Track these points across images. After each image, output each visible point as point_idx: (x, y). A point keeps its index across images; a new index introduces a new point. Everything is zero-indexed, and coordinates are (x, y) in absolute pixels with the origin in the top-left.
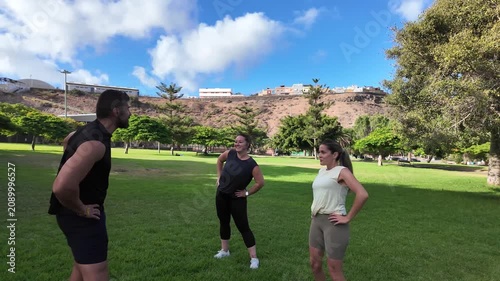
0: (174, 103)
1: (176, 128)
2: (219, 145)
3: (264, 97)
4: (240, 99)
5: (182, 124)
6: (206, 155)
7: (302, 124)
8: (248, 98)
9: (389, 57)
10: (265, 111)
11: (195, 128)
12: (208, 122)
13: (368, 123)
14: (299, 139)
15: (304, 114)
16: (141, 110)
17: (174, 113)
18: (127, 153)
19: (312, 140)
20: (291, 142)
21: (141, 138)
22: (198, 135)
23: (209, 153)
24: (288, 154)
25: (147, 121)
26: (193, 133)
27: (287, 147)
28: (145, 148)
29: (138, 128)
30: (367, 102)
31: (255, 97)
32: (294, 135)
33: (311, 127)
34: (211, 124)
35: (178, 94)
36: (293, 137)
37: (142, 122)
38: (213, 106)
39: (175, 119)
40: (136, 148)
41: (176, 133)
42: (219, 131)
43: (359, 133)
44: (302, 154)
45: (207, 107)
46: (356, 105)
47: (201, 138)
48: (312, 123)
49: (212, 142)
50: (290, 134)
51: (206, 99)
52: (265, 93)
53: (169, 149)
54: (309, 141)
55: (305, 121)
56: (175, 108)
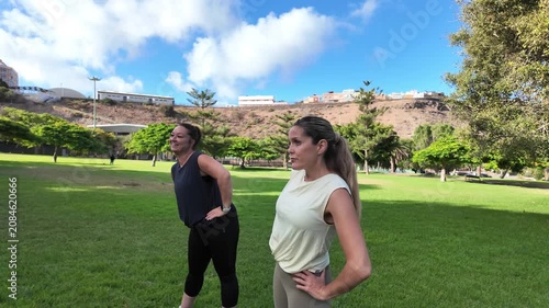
0: (206, 111)
1: (208, 138)
2: (257, 158)
3: (310, 105)
4: (283, 107)
5: (215, 133)
6: (243, 168)
7: (352, 134)
8: (292, 106)
9: (454, 43)
11: (231, 138)
12: (248, 132)
13: (430, 132)
15: (354, 122)
17: (206, 121)
18: (154, 165)
19: (363, 152)
22: (234, 146)
23: (247, 166)
26: (227, 144)
29: (165, 138)
30: (428, 109)
31: (300, 105)
33: (361, 137)
34: (251, 135)
35: (214, 99)
38: (253, 116)
39: (207, 128)
41: (209, 144)
42: (259, 143)
43: (420, 144)
45: (246, 117)
46: (416, 112)
47: (236, 150)
48: (362, 133)
49: (250, 154)
51: (247, 107)
52: (311, 100)
54: (359, 153)
55: (355, 131)
56: (207, 116)
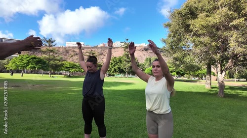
0: (51, 48)
1: (52, 62)
2: (77, 71)
3: (101, 48)
4: (88, 48)
5: (56, 60)
6: (70, 77)
7: (120, 61)
8: (93, 48)
9: (165, 27)
10: (102, 54)
11: (63, 62)
12: (71, 59)
13: (150, 61)
14: (119, 68)
15: (121, 56)
16: (32, 52)
17: (51, 54)
18: (22, 76)
19: (126, 69)
20: (115, 70)
21: (31, 68)
22: (65, 66)
23: (72, 75)
24: (114, 75)
25: (35, 58)
26: (62, 65)
27: (113, 72)
28: (34, 73)
29: (29, 62)
30: (149, 51)
31: (96, 47)
32: (117, 66)
33: (125, 62)
34: (73, 61)
35: (54, 44)
36: (116, 67)
37: (32, 58)
38: (74, 51)
39: (52, 57)
40: (29, 73)
41: (52, 65)
42: (77, 64)
43: (147, 66)
44: (120, 75)
45: (70, 52)
46: (145, 52)
47: (66, 68)
48: (125, 60)
49: (73, 70)
50: (115, 66)
51: (69, 47)
52: (101, 45)
53: (48, 74)
54: (124, 69)
55: (122, 59)
56: (51, 51)
